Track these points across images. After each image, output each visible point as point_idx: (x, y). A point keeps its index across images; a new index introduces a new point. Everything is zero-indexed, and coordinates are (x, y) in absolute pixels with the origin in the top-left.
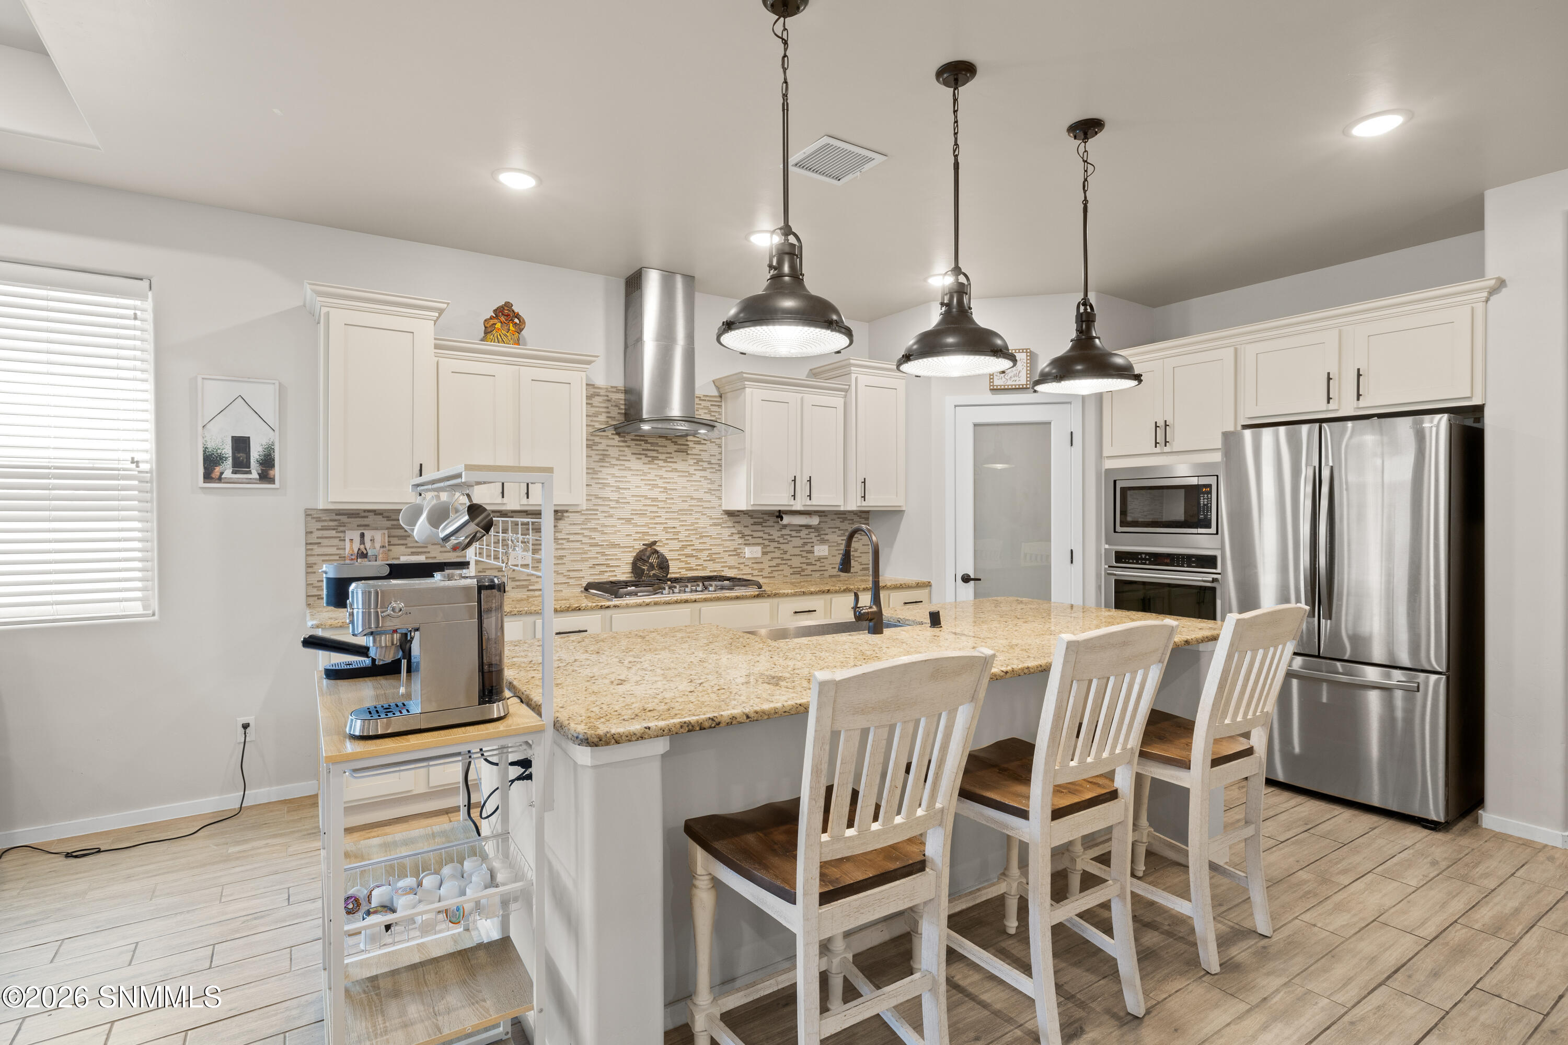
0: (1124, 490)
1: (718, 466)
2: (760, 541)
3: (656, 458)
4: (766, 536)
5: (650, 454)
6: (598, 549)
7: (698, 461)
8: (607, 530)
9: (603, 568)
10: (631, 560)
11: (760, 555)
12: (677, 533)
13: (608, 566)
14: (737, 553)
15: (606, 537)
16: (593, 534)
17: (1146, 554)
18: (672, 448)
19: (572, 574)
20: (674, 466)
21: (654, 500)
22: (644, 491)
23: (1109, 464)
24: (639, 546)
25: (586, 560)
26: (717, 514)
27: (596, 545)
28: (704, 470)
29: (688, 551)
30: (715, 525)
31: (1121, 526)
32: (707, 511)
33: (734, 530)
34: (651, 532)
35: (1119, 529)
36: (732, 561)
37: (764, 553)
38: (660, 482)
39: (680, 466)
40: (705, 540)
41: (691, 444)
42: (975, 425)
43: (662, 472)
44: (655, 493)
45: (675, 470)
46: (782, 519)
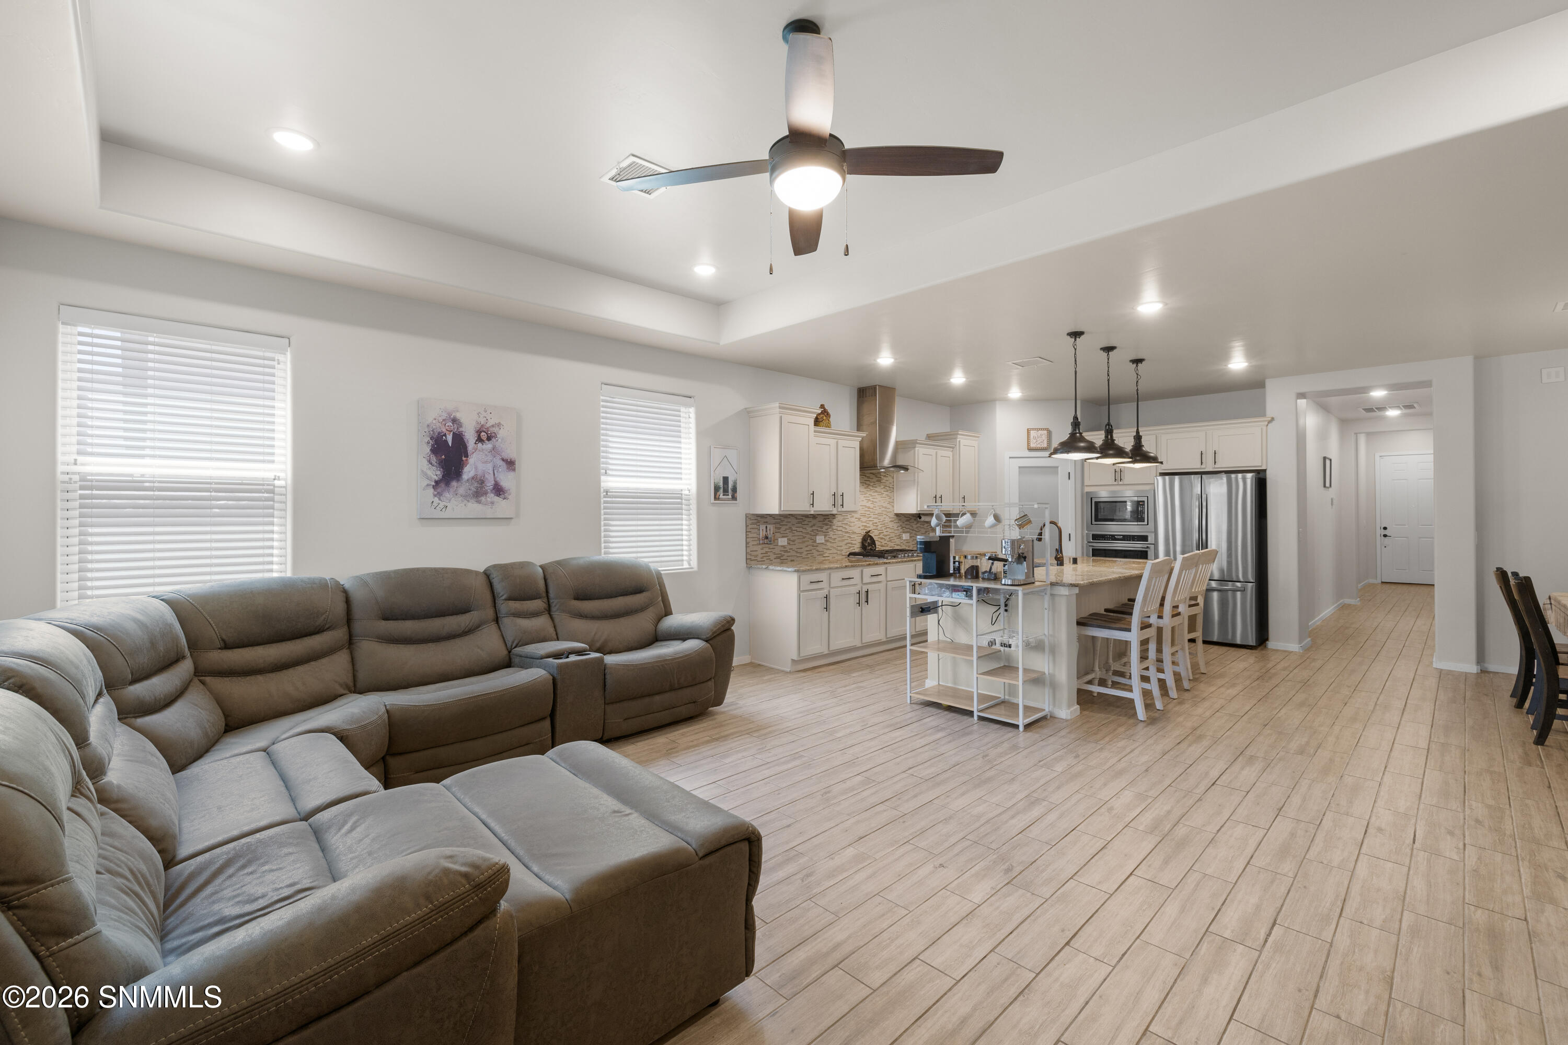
0: (1097, 503)
1: (892, 489)
2: (908, 530)
3: (869, 485)
4: (911, 528)
5: (868, 482)
6: (847, 535)
7: (886, 486)
8: (852, 524)
9: (850, 545)
10: (860, 540)
11: (909, 538)
12: (877, 526)
13: (852, 544)
14: (900, 537)
15: (851, 528)
16: (847, 527)
17: (1110, 535)
18: (875, 479)
19: (839, 548)
20: (876, 489)
21: (869, 508)
22: (865, 503)
23: (1087, 489)
24: (863, 533)
25: (843, 541)
26: (892, 516)
27: (847, 532)
28: (887, 491)
29: (881, 536)
30: (891, 521)
32: (888, 514)
33: (898, 524)
34: (868, 525)
35: (1094, 522)
36: (898, 542)
37: (911, 537)
38: (870, 498)
39: (878, 489)
40: (888, 530)
41: (882, 477)
42: (1020, 467)
43: (871, 493)
44: (869, 504)
45: (876, 492)
46: (920, 518)
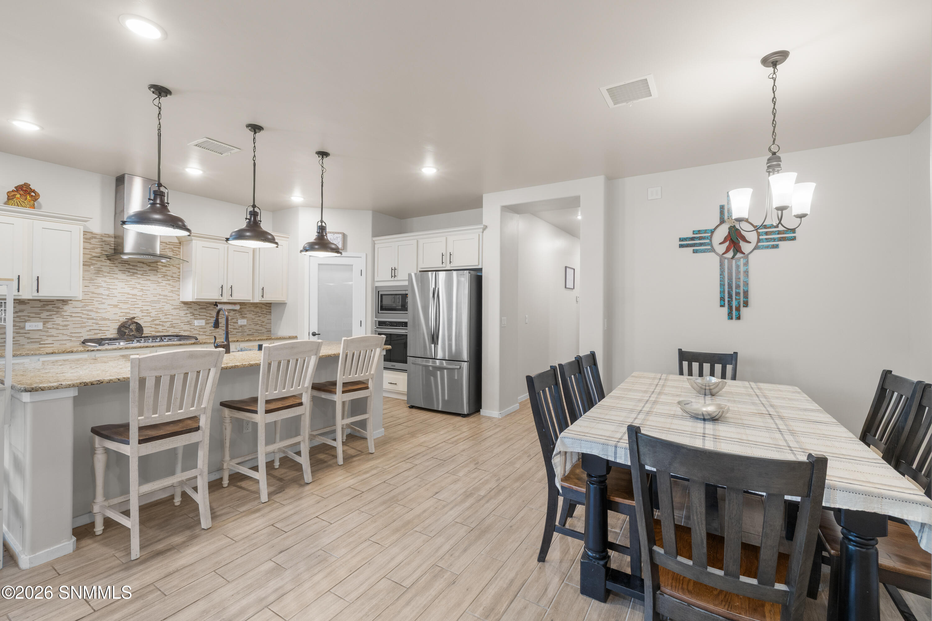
0: (382, 295)
1: (178, 279)
2: (205, 317)
3: (136, 273)
4: (208, 315)
5: (131, 271)
6: (94, 321)
7: (164, 276)
8: (99, 311)
9: (98, 332)
10: (117, 327)
11: (204, 324)
12: (150, 313)
13: (100, 330)
14: (189, 323)
15: (99, 315)
17: (389, 322)
18: (146, 268)
19: (73, 335)
20: (148, 278)
21: (135, 295)
22: (128, 290)
23: (377, 284)
24: (123, 319)
25: (85, 327)
26: (177, 303)
29: (157, 322)
30: (175, 309)
31: (381, 310)
32: (171, 302)
33: (187, 312)
34: (131, 312)
35: (380, 312)
36: (187, 327)
37: (206, 324)
38: (138, 286)
39: (152, 278)
40: (168, 316)
41: (160, 267)
42: (319, 264)
43: (140, 281)
44: (135, 292)
45: (149, 280)
46: (217, 306)
